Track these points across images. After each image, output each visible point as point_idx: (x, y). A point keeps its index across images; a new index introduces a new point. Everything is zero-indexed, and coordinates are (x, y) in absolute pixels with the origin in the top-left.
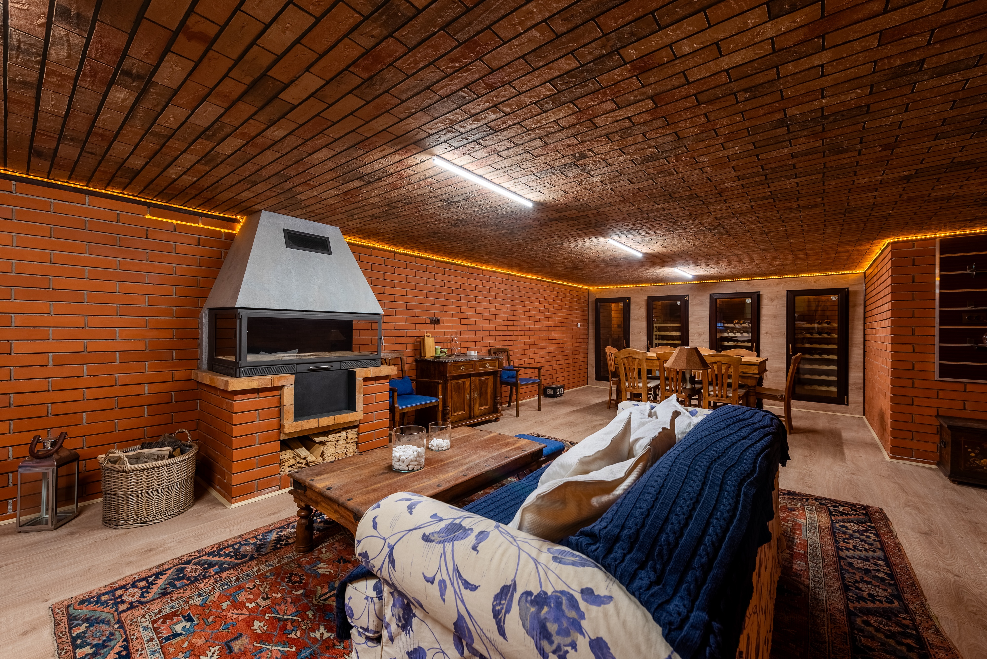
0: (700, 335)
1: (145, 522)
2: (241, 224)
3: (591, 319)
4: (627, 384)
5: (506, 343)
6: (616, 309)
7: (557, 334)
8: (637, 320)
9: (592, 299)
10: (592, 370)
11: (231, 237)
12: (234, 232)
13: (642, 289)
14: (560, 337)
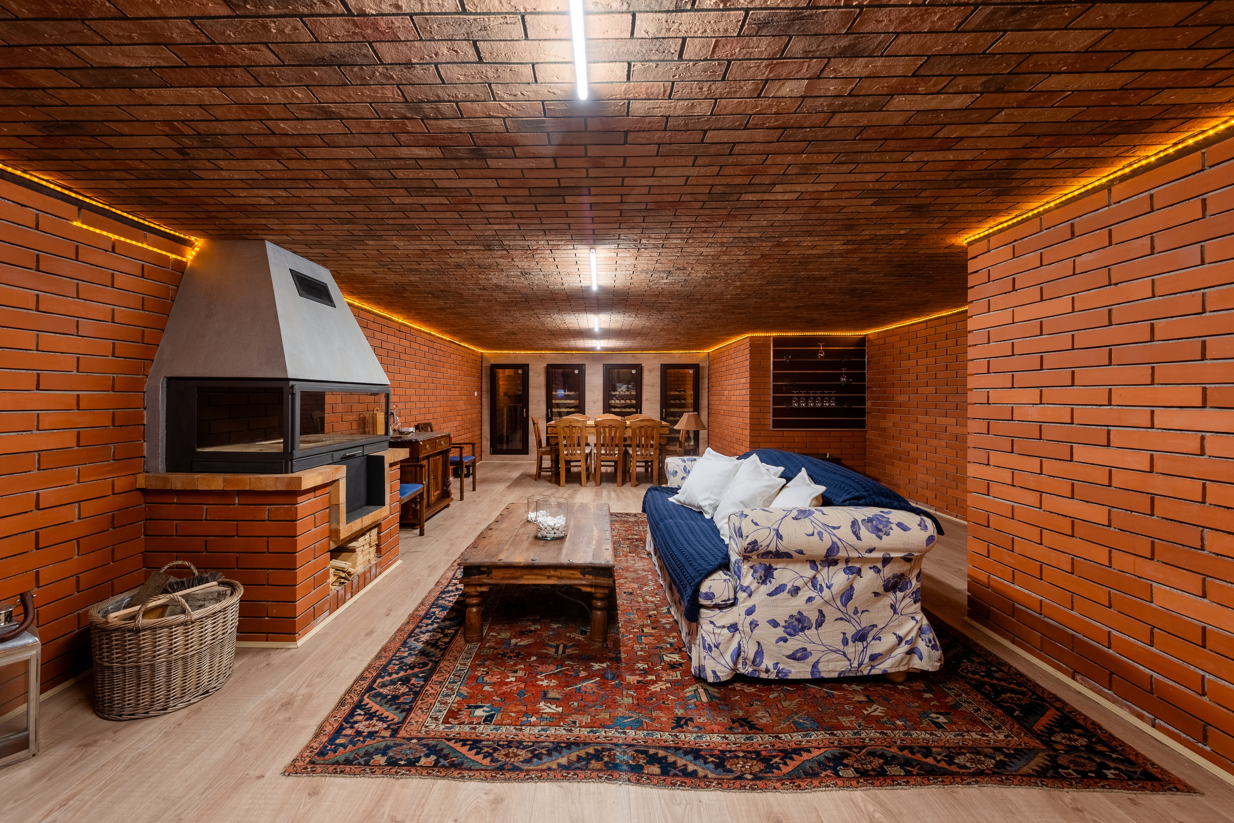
0: (595, 402)
1: (207, 692)
2: (197, 249)
3: (486, 386)
4: (565, 452)
5: (429, 417)
6: (503, 377)
7: (461, 405)
8: (536, 387)
9: (486, 364)
10: (486, 444)
11: (180, 266)
12: (185, 260)
13: (540, 356)
14: (464, 407)
